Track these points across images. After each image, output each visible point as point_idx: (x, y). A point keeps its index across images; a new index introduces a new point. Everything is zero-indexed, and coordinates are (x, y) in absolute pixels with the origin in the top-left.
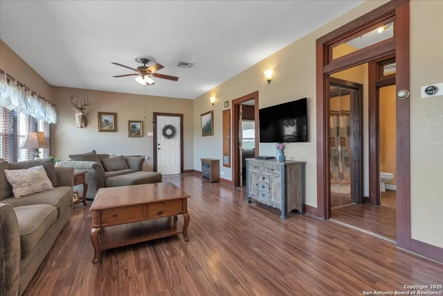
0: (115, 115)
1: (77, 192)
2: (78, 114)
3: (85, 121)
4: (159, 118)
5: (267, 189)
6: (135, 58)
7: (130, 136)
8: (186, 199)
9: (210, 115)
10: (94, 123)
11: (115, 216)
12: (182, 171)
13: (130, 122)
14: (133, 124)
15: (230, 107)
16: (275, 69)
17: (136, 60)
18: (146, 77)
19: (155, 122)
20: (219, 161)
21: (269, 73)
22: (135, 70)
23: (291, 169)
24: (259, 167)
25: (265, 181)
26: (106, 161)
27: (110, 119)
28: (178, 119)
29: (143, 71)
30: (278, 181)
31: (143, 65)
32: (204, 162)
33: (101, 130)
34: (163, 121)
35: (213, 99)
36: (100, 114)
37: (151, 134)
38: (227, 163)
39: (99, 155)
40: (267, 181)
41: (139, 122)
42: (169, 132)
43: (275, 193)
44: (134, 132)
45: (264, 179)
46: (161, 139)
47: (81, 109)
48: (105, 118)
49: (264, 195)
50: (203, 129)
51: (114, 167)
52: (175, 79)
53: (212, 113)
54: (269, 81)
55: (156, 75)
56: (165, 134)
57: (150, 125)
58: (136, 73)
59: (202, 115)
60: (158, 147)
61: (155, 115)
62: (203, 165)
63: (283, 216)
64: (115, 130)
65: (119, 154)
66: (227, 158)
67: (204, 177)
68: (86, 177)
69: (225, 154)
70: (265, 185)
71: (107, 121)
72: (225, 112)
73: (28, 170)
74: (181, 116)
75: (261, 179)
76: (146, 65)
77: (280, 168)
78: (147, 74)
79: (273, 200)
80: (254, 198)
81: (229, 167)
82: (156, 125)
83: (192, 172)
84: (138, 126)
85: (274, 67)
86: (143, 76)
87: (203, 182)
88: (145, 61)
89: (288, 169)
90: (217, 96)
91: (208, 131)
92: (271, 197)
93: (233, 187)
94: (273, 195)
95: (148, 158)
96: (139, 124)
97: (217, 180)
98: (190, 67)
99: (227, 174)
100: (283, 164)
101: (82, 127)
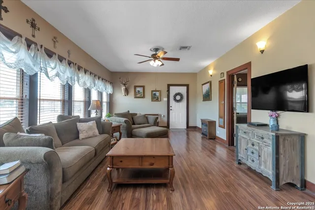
0: (143, 87)
1: (116, 137)
2: (123, 88)
3: (127, 92)
4: (171, 87)
5: (256, 155)
6: (149, 48)
7: (152, 101)
8: (172, 156)
9: (208, 84)
10: (132, 93)
11: (121, 161)
12: (188, 126)
13: (152, 91)
14: (155, 92)
15: (225, 77)
16: (269, 39)
17: (151, 50)
18: (157, 61)
19: (168, 91)
20: (215, 122)
21: (262, 44)
22: (150, 57)
23: (284, 140)
24: (249, 133)
25: (254, 147)
26: (135, 117)
27: (140, 89)
28: (185, 88)
29: (155, 57)
30: (268, 150)
31: (155, 53)
32: (203, 122)
33: (136, 97)
34: (174, 90)
35: (211, 72)
36: (135, 87)
37: (166, 99)
38: (222, 124)
39: (131, 114)
40: (256, 147)
41: (158, 91)
42: (178, 98)
43: (265, 162)
44: (155, 98)
45: (253, 145)
46: (173, 103)
47: (125, 85)
48: (138, 89)
49: (253, 161)
50: (203, 95)
51: (139, 122)
52: (178, 60)
53: (210, 83)
54: (262, 52)
55: (164, 59)
56: (175, 99)
57: (165, 93)
58: (150, 59)
59: (203, 85)
60: (171, 108)
61: (169, 86)
62: (202, 124)
63: (273, 187)
64: (144, 97)
65: (143, 113)
66: (222, 120)
67: (203, 134)
68: (121, 128)
69: (220, 117)
70: (254, 151)
71: (139, 91)
72: (220, 82)
73: (87, 123)
74: (187, 86)
75: (250, 145)
76: (157, 53)
77: (271, 138)
78: (157, 59)
79: (262, 167)
80: (243, 161)
81: (224, 128)
82: (169, 93)
83: (195, 128)
84: (158, 94)
85: (268, 38)
86: (154, 61)
87: (202, 138)
88: (157, 50)
89: (281, 140)
90: (215, 69)
91: (207, 97)
92: (260, 164)
93: (227, 146)
94: (263, 163)
95: (164, 116)
96: (158, 92)
97: (213, 138)
98: (188, 49)
99: (222, 133)
100: (274, 134)
101: (125, 95)
